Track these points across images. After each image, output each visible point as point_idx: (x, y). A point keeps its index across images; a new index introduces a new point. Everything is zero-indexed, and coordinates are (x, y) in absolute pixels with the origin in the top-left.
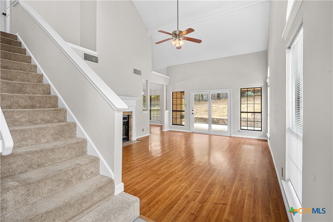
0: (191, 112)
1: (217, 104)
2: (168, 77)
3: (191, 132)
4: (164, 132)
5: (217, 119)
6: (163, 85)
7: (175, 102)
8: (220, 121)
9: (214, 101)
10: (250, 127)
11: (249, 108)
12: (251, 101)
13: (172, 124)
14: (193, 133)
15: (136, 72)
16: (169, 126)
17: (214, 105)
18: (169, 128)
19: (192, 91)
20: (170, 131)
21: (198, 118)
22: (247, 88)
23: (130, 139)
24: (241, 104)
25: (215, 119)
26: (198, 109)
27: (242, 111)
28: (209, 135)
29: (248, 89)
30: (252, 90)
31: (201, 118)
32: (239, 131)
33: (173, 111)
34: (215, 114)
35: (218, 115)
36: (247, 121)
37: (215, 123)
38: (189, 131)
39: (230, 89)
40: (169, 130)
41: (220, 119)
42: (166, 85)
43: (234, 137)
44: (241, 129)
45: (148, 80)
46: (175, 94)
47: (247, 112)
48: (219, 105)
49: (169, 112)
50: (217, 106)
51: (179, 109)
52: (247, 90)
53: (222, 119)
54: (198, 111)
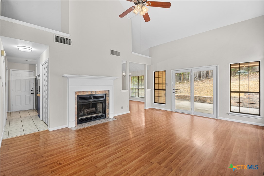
0: (173, 91)
1: (205, 83)
2: (151, 58)
3: (172, 111)
4: (146, 109)
5: (204, 97)
6: (145, 65)
7: (157, 81)
8: (207, 100)
9: (203, 80)
10: (242, 107)
11: (242, 87)
12: (244, 79)
13: (155, 103)
14: (174, 112)
15: (114, 53)
16: (152, 104)
17: (202, 84)
18: (151, 106)
19: (173, 70)
20: (152, 109)
21: (184, 96)
22: (239, 64)
23: (107, 117)
24: (230, 82)
25: (202, 98)
26: (186, 87)
27: (231, 91)
28: (192, 115)
29: (240, 66)
30: (246, 67)
31: (187, 96)
32: (228, 113)
33: (155, 90)
34: (203, 93)
35: (206, 93)
36: (239, 102)
37: (202, 101)
38: (170, 110)
39: (217, 66)
40: (151, 107)
41: (207, 98)
42: (147, 65)
43: (221, 121)
44: (231, 112)
45: (127, 61)
46: (157, 74)
47: (239, 92)
48: (208, 84)
49: (151, 91)
50: (205, 85)
51: (161, 88)
52: (238, 66)
53: (210, 98)
54: (185, 89)
